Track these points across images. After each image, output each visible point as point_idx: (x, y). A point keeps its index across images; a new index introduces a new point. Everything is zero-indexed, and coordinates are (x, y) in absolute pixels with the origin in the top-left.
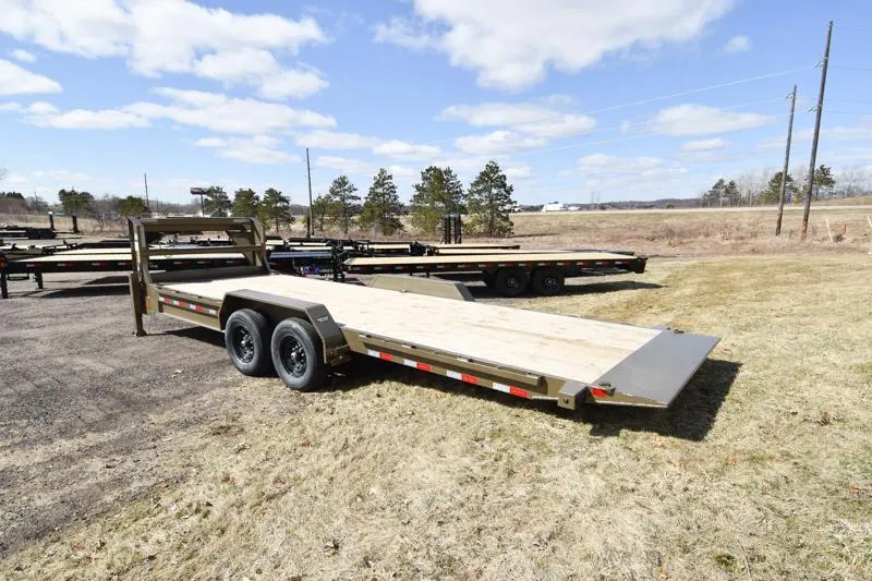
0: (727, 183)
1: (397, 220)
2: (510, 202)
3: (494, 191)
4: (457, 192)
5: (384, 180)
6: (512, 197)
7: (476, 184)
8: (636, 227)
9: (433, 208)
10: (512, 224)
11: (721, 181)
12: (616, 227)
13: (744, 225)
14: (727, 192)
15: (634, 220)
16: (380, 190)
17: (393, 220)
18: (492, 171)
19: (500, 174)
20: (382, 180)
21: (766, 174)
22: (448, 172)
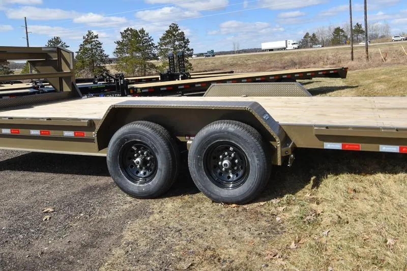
0: (311, 35)
1: (104, 67)
2: (188, 50)
3: (177, 43)
4: (150, 45)
5: (91, 38)
6: (190, 46)
7: (163, 39)
8: (270, 62)
9: (133, 57)
10: (191, 65)
11: (307, 34)
12: (258, 63)
13: (330, 57)
14: (312, 39)
15: (267, 58)
16: (88, 46)
17: (100, 67)
18: (174, 30)
19: (180, 31)
20: (90, 39)
21: (330, 29)
22: (142, 31)
